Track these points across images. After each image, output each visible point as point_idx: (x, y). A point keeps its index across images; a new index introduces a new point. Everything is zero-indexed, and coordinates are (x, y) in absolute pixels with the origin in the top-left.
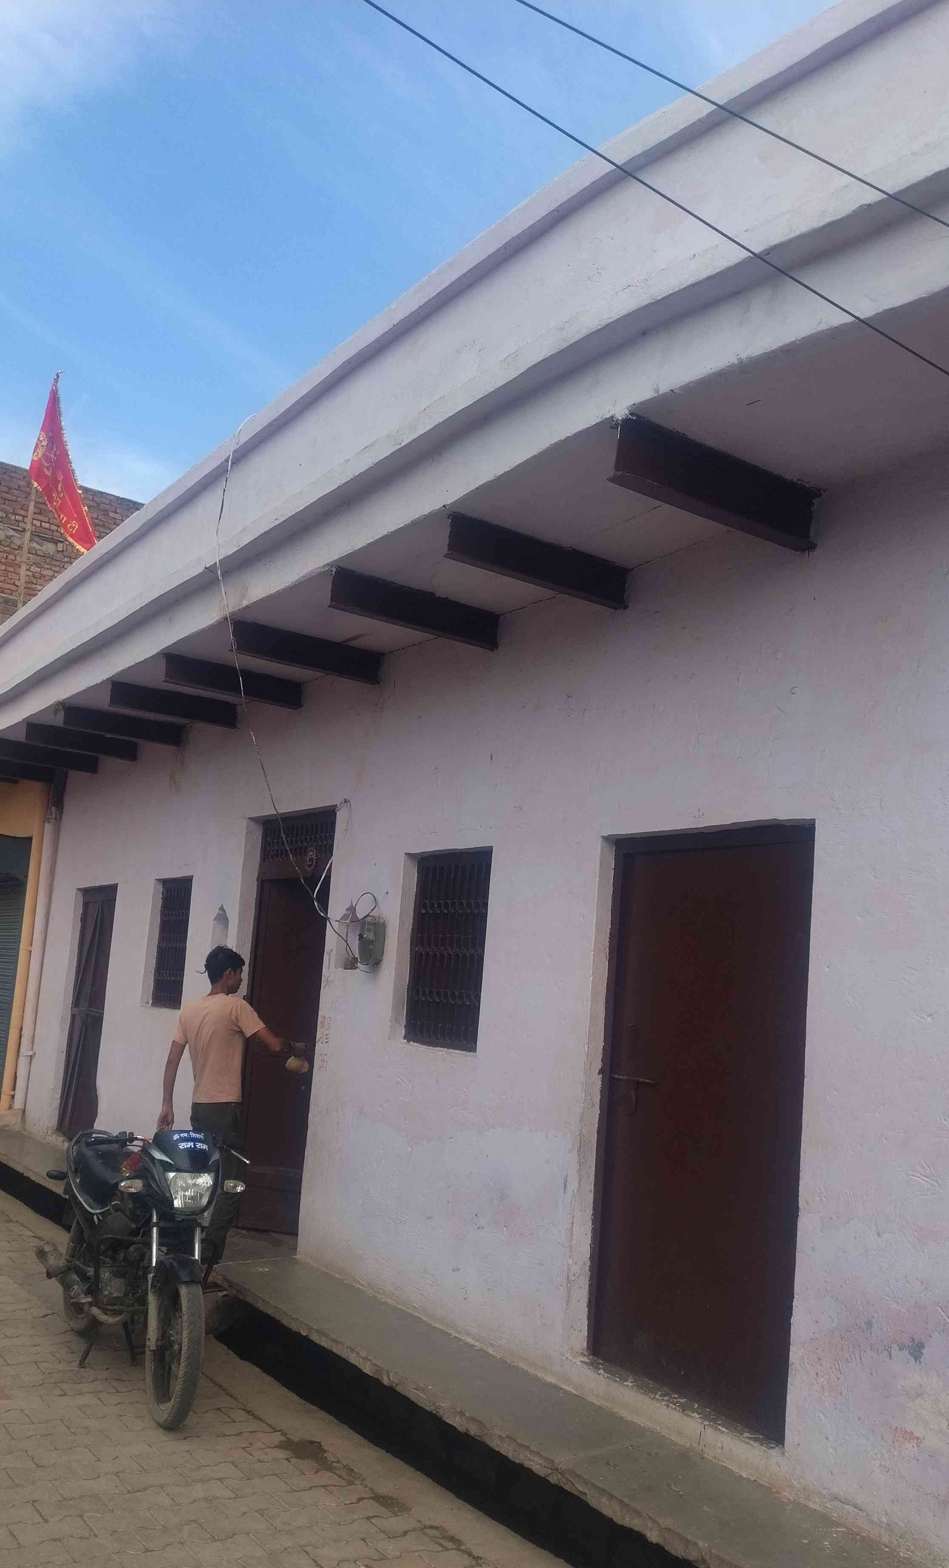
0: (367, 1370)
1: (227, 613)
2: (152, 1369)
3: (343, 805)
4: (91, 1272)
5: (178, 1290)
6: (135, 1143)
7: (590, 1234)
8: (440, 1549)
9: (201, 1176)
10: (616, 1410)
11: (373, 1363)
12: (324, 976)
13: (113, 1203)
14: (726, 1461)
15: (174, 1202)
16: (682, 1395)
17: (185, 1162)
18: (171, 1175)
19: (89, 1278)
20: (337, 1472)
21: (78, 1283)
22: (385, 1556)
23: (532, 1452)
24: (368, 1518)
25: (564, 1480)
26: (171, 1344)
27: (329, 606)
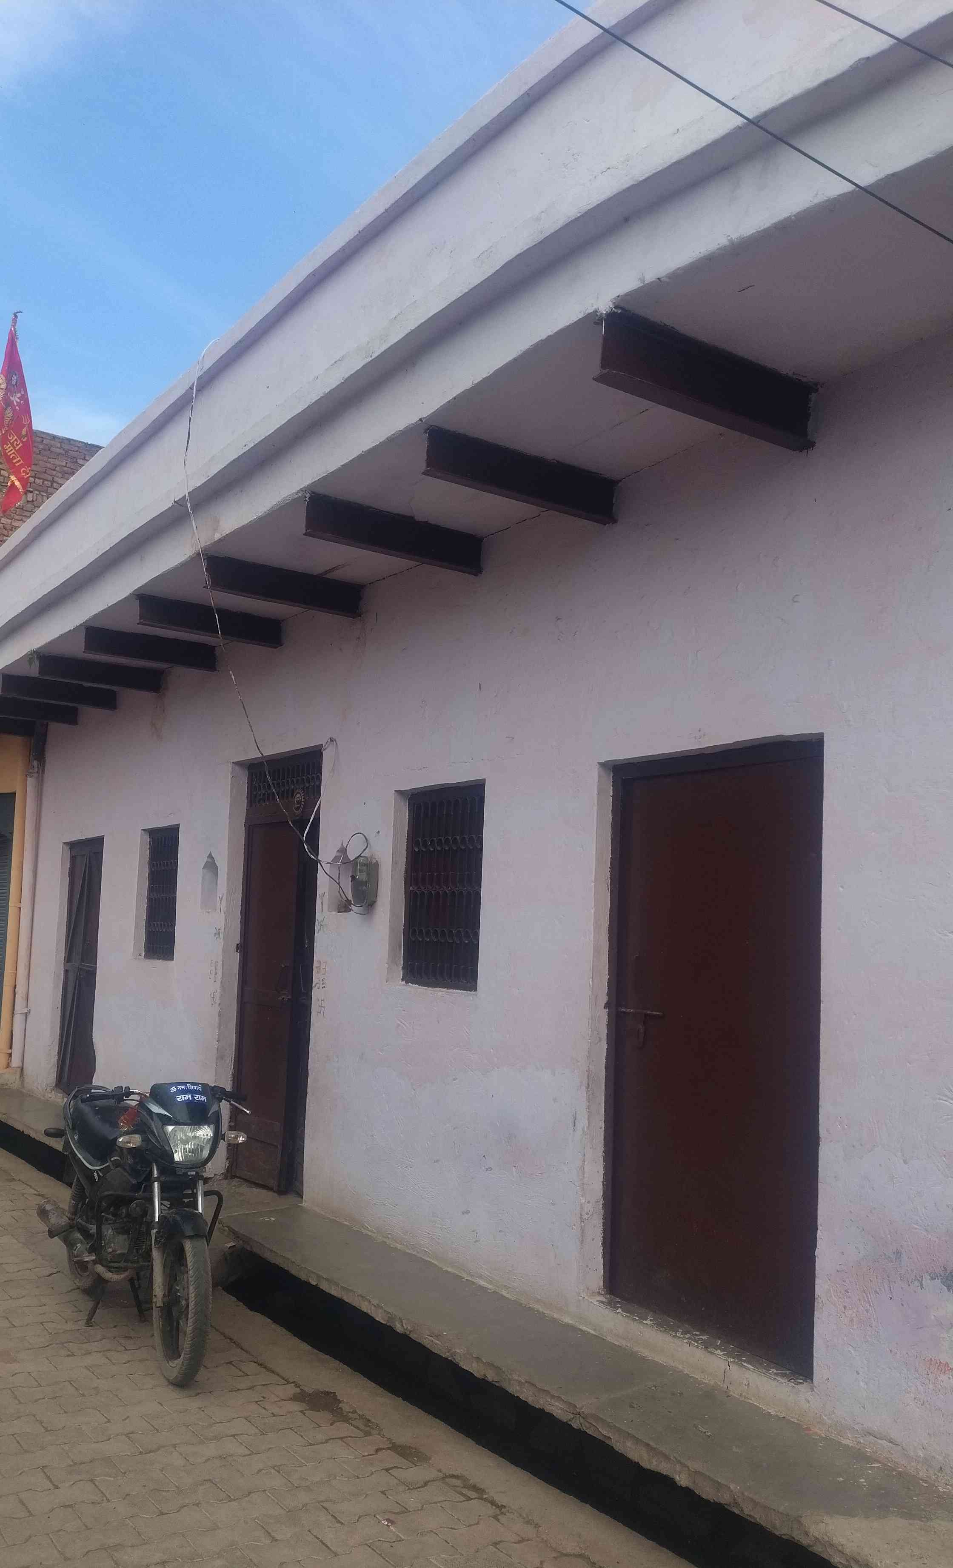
0: (380, 1317)
1: (199, 547)
2: (160, 1325)
3: (329, 745)
4: (93, 1229)
5: (182, 1245)
6: (132, 1097)
7: (602, 1172)
8: (462, 1498)
9: (200, 1129)
10: (636, 1349)
11: (385, 1311)
12: (318, 920)
13: (112, 1159)
14: (753, 1398)
15: (175, 1155)
16: (703, 1331)
17: (183, 1115)
18: (170, 1128)
19: (91, 1236)
20: (353, 1422)
21: (81, 1242)
22: (407, 1509)
23: (553, 1396)
24: (387, 1470)
25: (587, 1425)
26: (177, 1300)
27: (304, 535)
